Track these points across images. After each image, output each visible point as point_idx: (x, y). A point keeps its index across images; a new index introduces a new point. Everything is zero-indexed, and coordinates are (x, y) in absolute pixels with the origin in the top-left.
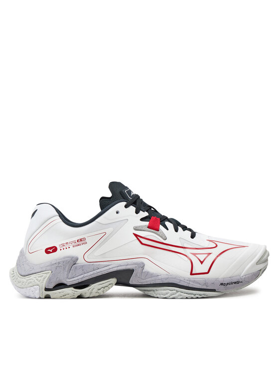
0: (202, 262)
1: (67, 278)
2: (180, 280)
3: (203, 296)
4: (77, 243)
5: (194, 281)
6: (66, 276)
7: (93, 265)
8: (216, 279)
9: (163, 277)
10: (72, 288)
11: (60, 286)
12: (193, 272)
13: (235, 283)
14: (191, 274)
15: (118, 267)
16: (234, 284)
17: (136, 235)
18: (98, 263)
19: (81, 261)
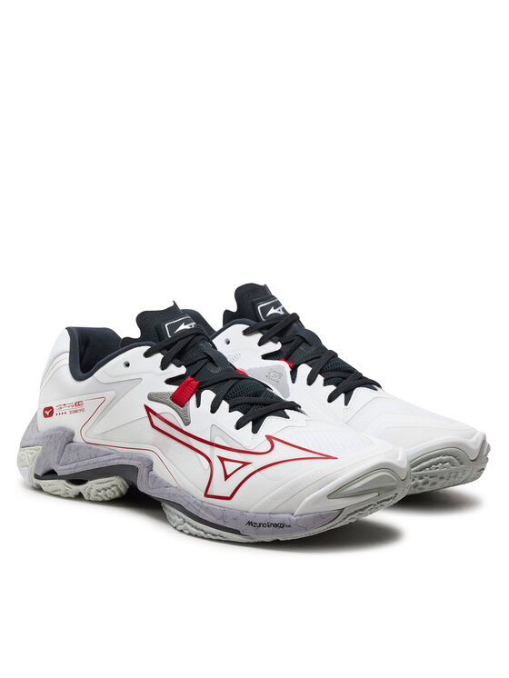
0: (227, 477)
1: (58, 463)
2: (189, 503)
3: (219, 538)
4: (75, 409)
5: (207, 509)
6: (56, 460)
7: (90, 448)
8: (242, 513)
9: (172, 490)
10: (64, 481)
11: (51, 474)
12: (209, 493)
13: (275, 525)
14: (206, 495)
15: (120, 459)
16: (272, 528)
17: (148, 409)
18: (98, 447)
19: (77, 438)
